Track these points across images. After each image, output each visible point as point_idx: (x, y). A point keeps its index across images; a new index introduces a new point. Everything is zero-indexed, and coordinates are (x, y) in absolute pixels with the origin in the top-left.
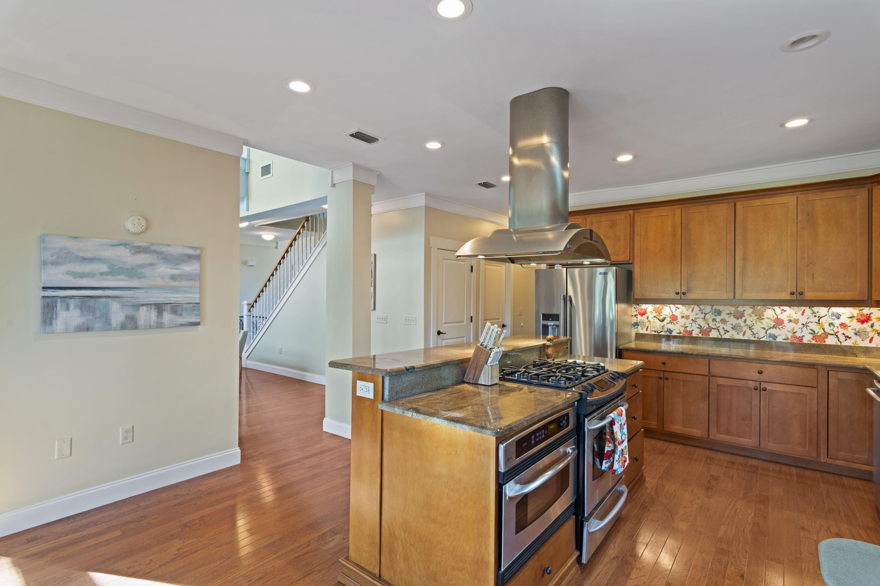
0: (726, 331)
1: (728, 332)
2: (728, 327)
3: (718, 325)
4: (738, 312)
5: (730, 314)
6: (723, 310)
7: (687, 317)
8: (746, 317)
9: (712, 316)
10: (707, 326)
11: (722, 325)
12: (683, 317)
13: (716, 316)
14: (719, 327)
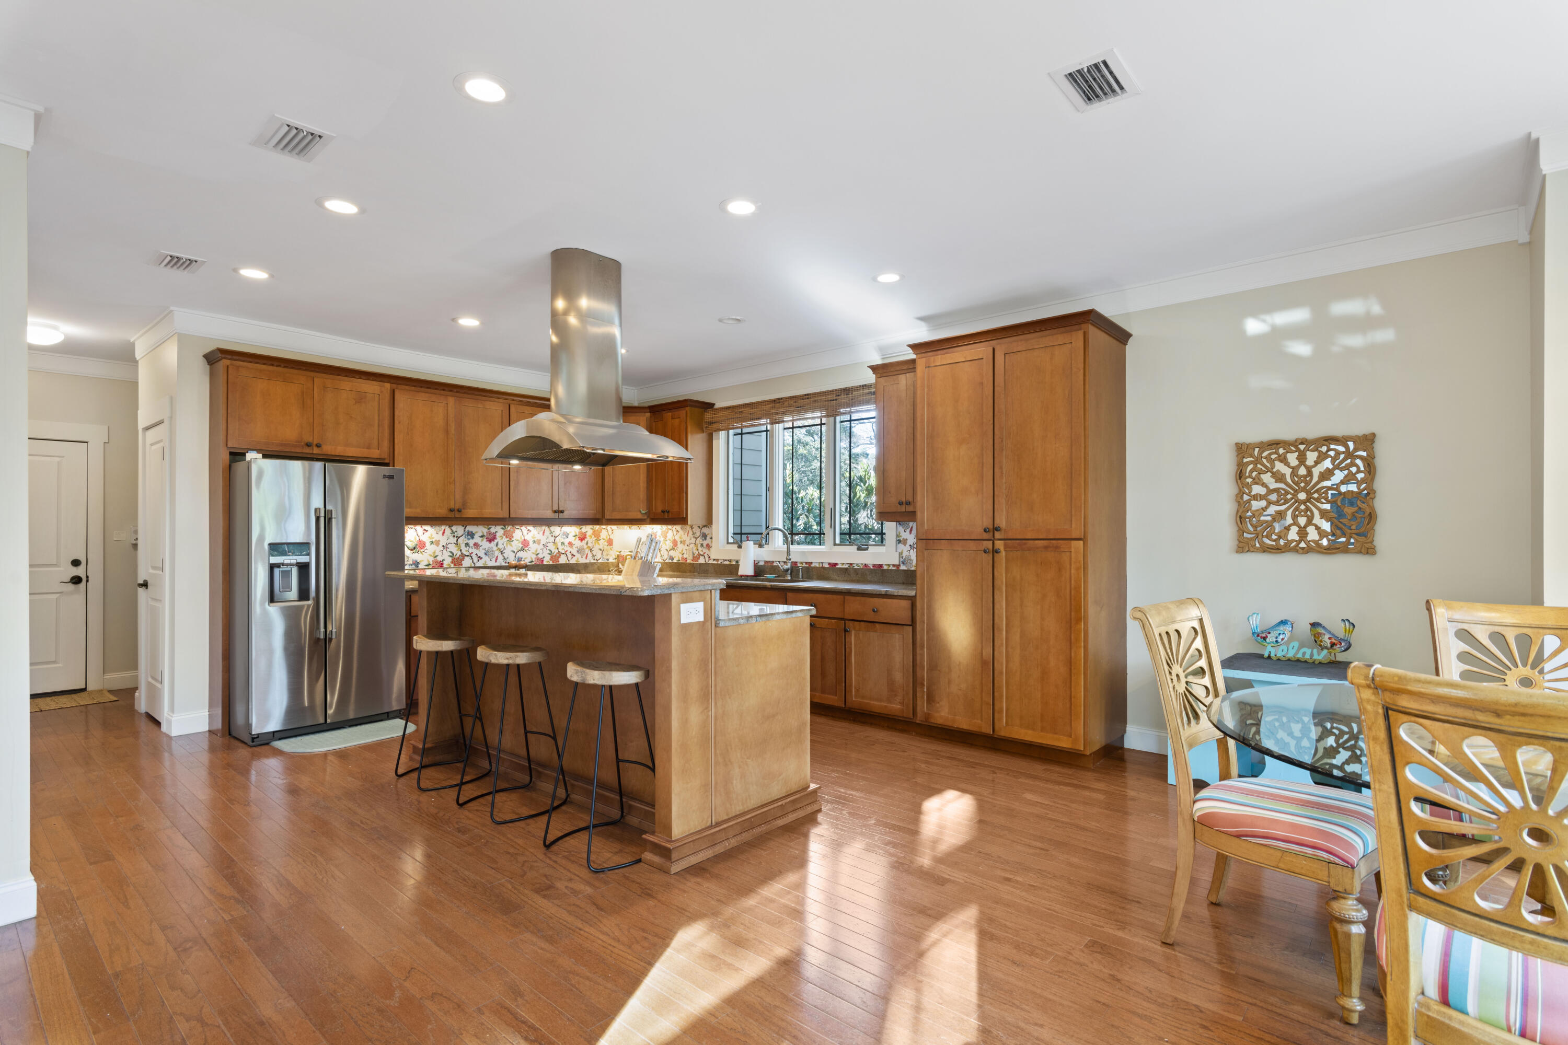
0: (479, 557)
1: (481, 558)
2: (481, 553)
3: (471, 550)
4: (489, 533)
5: (482, 536)
6: (477, 532)
7: (437, 543)
8: (498, 539)
9: (465, 539)
10: (459, 553)
11: (475, 551)
12: (432, 543)
13: (469, 539)
14: (472, 553)
